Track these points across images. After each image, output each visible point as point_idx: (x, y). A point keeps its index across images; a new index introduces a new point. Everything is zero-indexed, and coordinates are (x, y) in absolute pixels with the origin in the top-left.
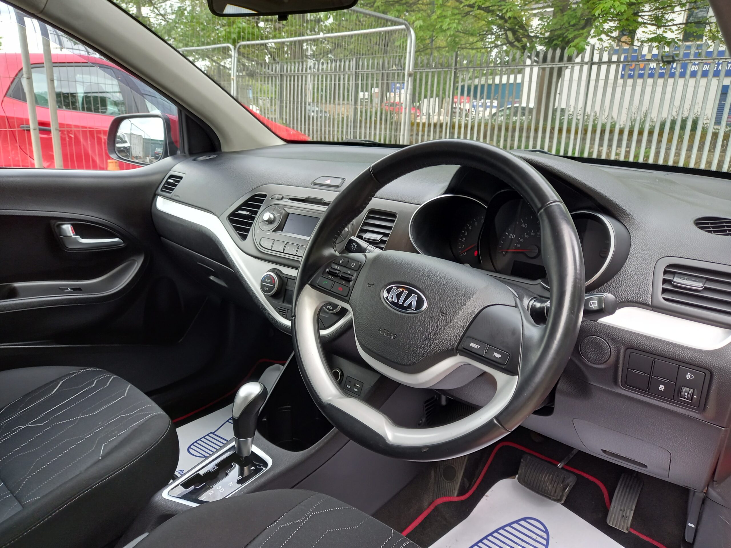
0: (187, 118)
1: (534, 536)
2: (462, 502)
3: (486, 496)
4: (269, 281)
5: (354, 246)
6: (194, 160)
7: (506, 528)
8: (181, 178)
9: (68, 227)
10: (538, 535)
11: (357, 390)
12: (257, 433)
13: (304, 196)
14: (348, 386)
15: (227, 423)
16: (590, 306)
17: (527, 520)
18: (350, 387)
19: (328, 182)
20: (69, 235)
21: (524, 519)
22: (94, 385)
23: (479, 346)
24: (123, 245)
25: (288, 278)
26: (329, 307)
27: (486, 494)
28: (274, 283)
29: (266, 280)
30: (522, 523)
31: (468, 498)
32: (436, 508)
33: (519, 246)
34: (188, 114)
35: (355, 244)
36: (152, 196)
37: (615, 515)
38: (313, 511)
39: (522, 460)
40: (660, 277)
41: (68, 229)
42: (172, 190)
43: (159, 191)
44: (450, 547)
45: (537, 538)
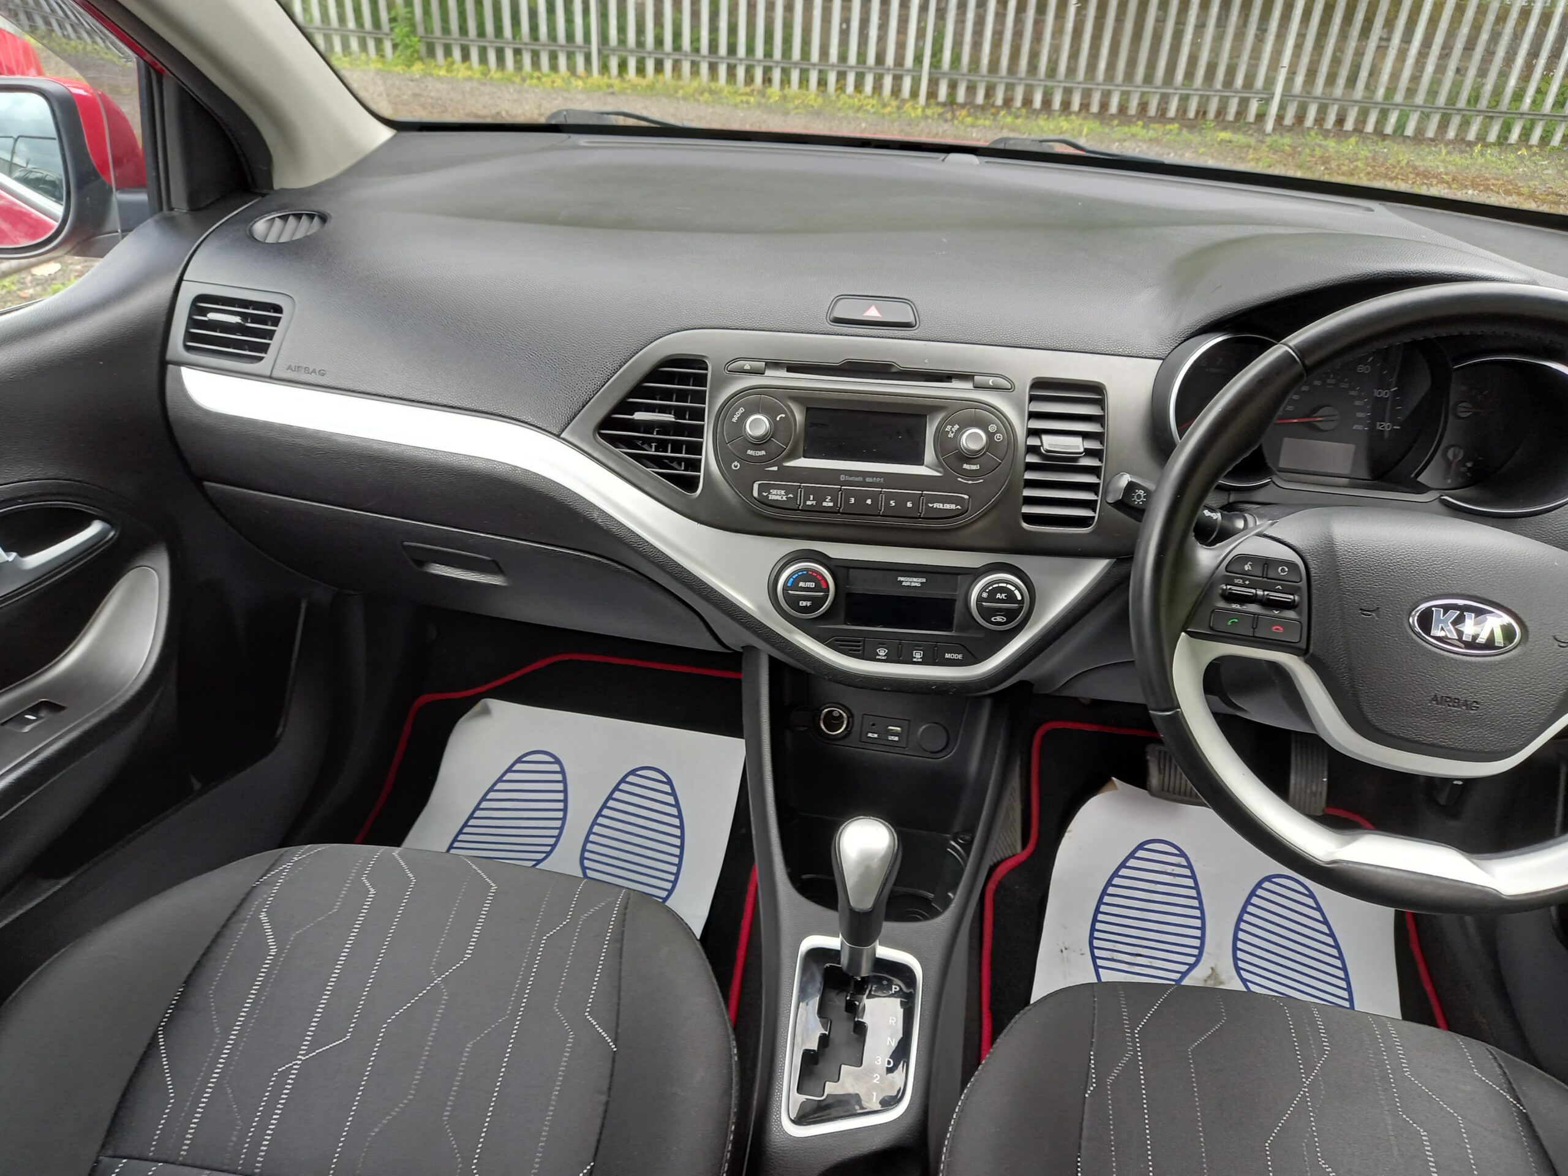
1: (1169, 869)
2: (1033, 855)
3: (1069, 832)
4: (812, 585)
5: (1139, 497)
7: (1120, 873)
8: (278, 309)
10: (1172, 864)
11: (896, 739)
13: (836, 360)
14: (870, 735)
17: (1145, 847)
18: (876, 736)
19: (873, 313)
21: (1141, 847)
24: (111, 535)
25: (849, 568)
26: (999, 619)
27: (1069, 828)
28: (824, 587)
29: (802, 584)
30: (1140, 854)
31: (1037, 846)
35: (1141, 492)
42: (264, 348)
43: (178, 351)
44: (1063, 943)
45: (1173, 870)
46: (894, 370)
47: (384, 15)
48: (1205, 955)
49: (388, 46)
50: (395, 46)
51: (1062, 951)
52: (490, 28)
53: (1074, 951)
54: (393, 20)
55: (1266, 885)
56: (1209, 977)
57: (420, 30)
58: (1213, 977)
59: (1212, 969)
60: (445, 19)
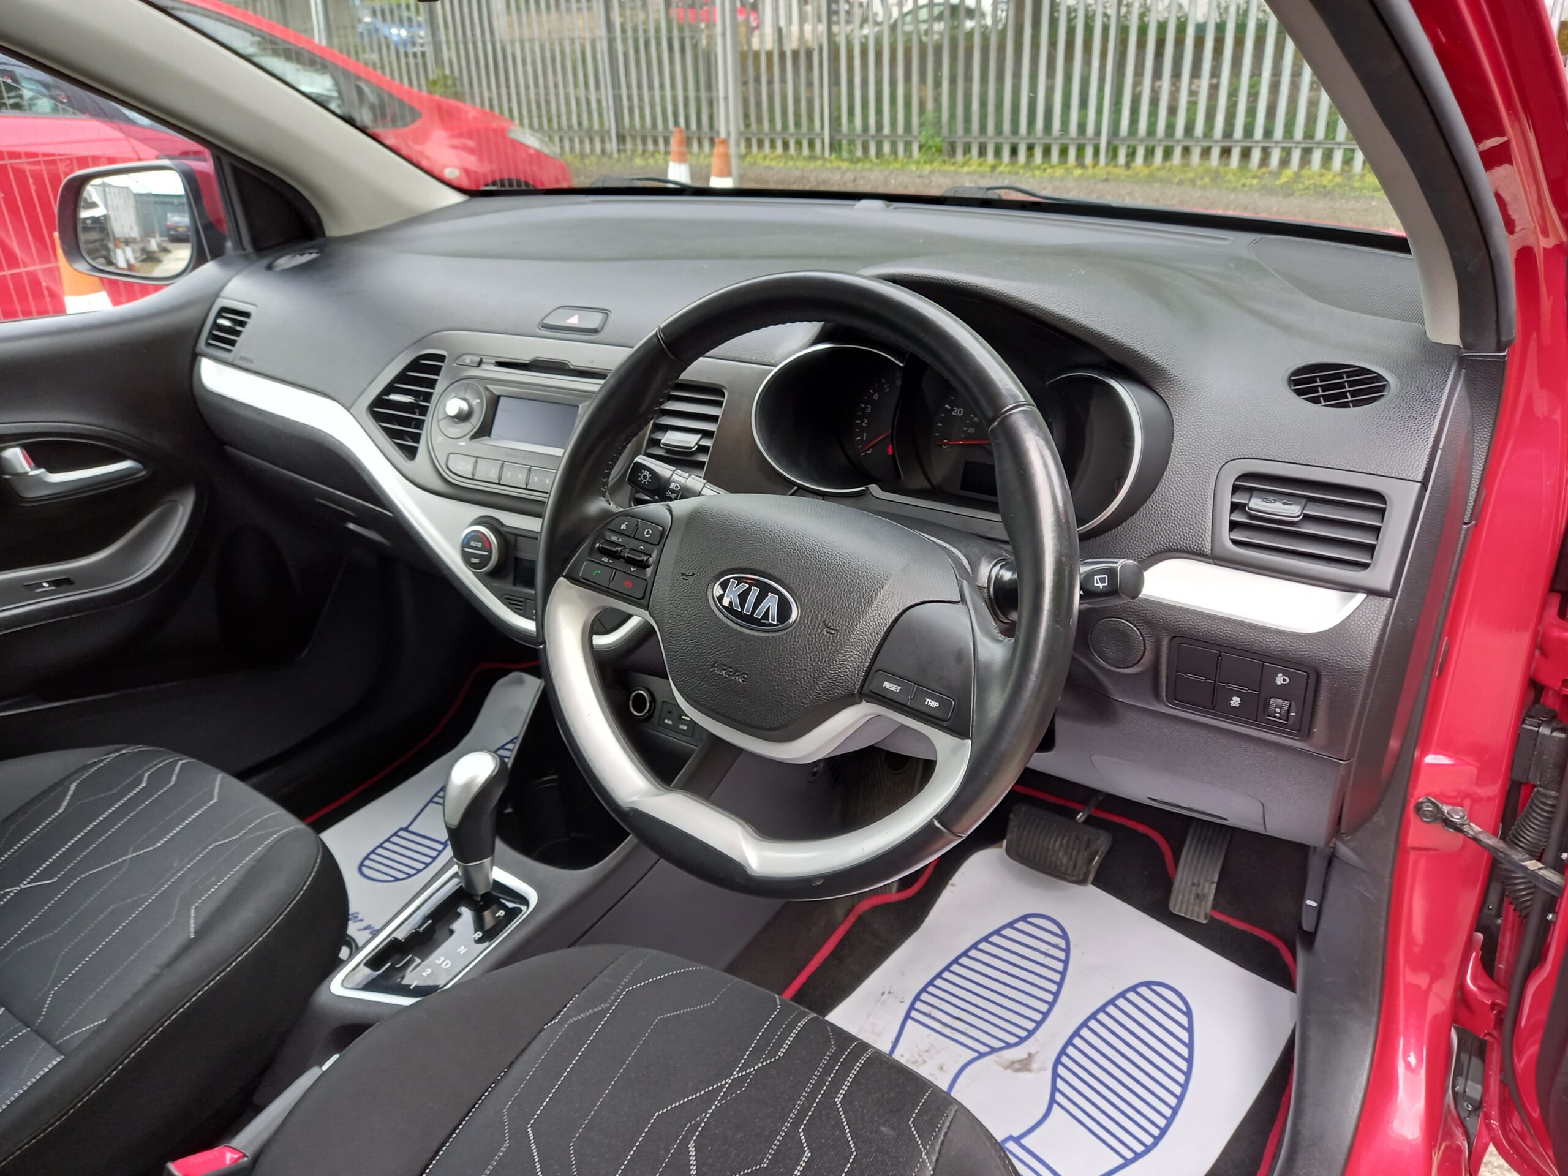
0: (236, 171)
1: (1043, 947)
2: (907, 901)
3: (952, 885)
4: (479, 545)
5: (645, 477)
6: (270, 267)
7: (991, 939)
8: (247, 315)
9: (16, 454)
10: (1049, 944)
11: (685, 728)
12: (499, 844)
13: (526, 357)
14: (666, 721)
15: (431, 805)
16: (1096, 585)
17: (1029, 920)
18: (670, 723)
19: (574, 321)
20: (20, 471)
21: (1024, 919)
22: (144, 785)
23: (899, 688)
24: (144, 473)
25: (516, 535)
27: (952, 882)
28: (489, 548)
29: (473, 544)
30: (1021, 925)
31: (919, 892)
32: (860, 919)
33: (972, 430)
34: (237, 164)
35: (647, 473)
36: (188, 358)
37: (1183, 896)
38: (627, 985)
39: (1011, 816)
40: (1226, 500)
41: (16, 456)
42: (232, 343)
43: (202, 345)
44: (891, 987)
45: (1048, 950)
46: (567, 368)
47: (915, 120)
48: (1032, 1039)
49: (915, 147)
50: (921, 147)
51: (883, 994)
52: (1007, 127)
53: (896, 997)
54: (922, 125)
55: (1143, 990)
56: (1019, 1061)
57: (945, 131)
58: (1025, 1062)
59: (1030, 1055)
60: (968, 119)
